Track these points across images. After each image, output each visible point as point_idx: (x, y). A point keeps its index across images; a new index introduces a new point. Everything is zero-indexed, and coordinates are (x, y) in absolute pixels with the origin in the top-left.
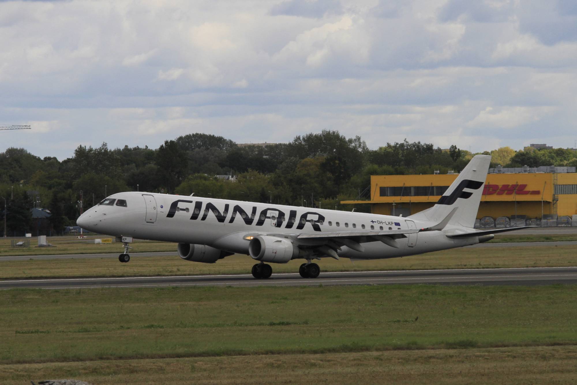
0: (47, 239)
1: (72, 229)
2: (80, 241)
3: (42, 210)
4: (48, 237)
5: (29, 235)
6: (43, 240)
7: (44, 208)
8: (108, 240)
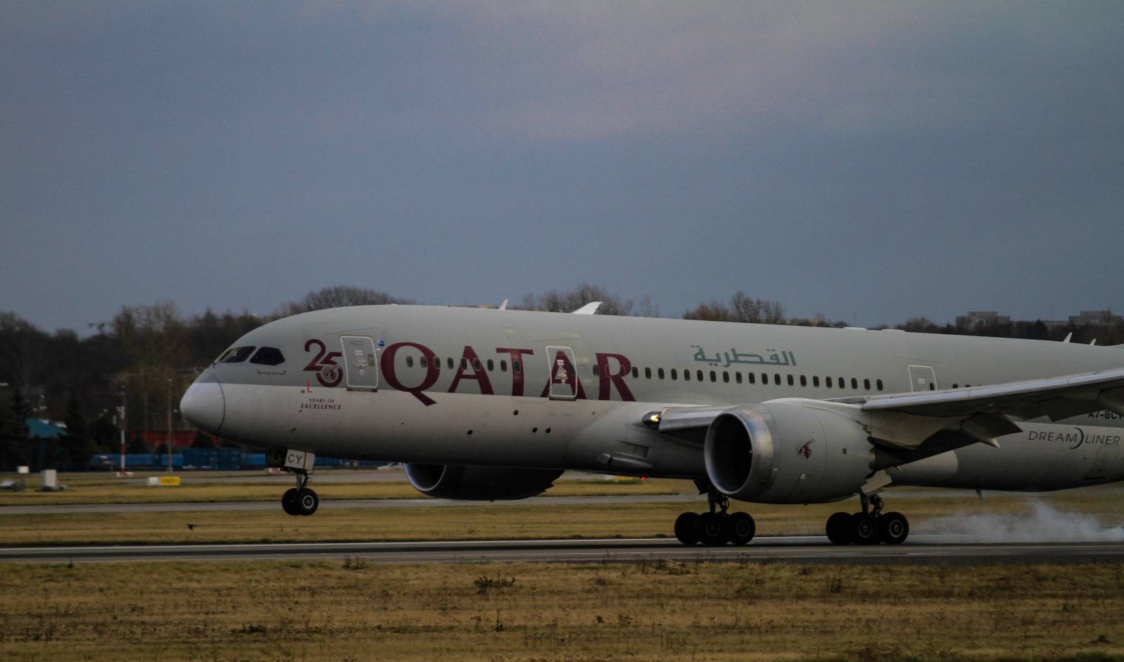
0: (57, 476)
1: (106, 460)
2: (121, 481)
3: (50, 423)
4: (61, 474)
5: (24, 470)
6: (50, 477)
7: (54, 419)
8: (173, 481)
